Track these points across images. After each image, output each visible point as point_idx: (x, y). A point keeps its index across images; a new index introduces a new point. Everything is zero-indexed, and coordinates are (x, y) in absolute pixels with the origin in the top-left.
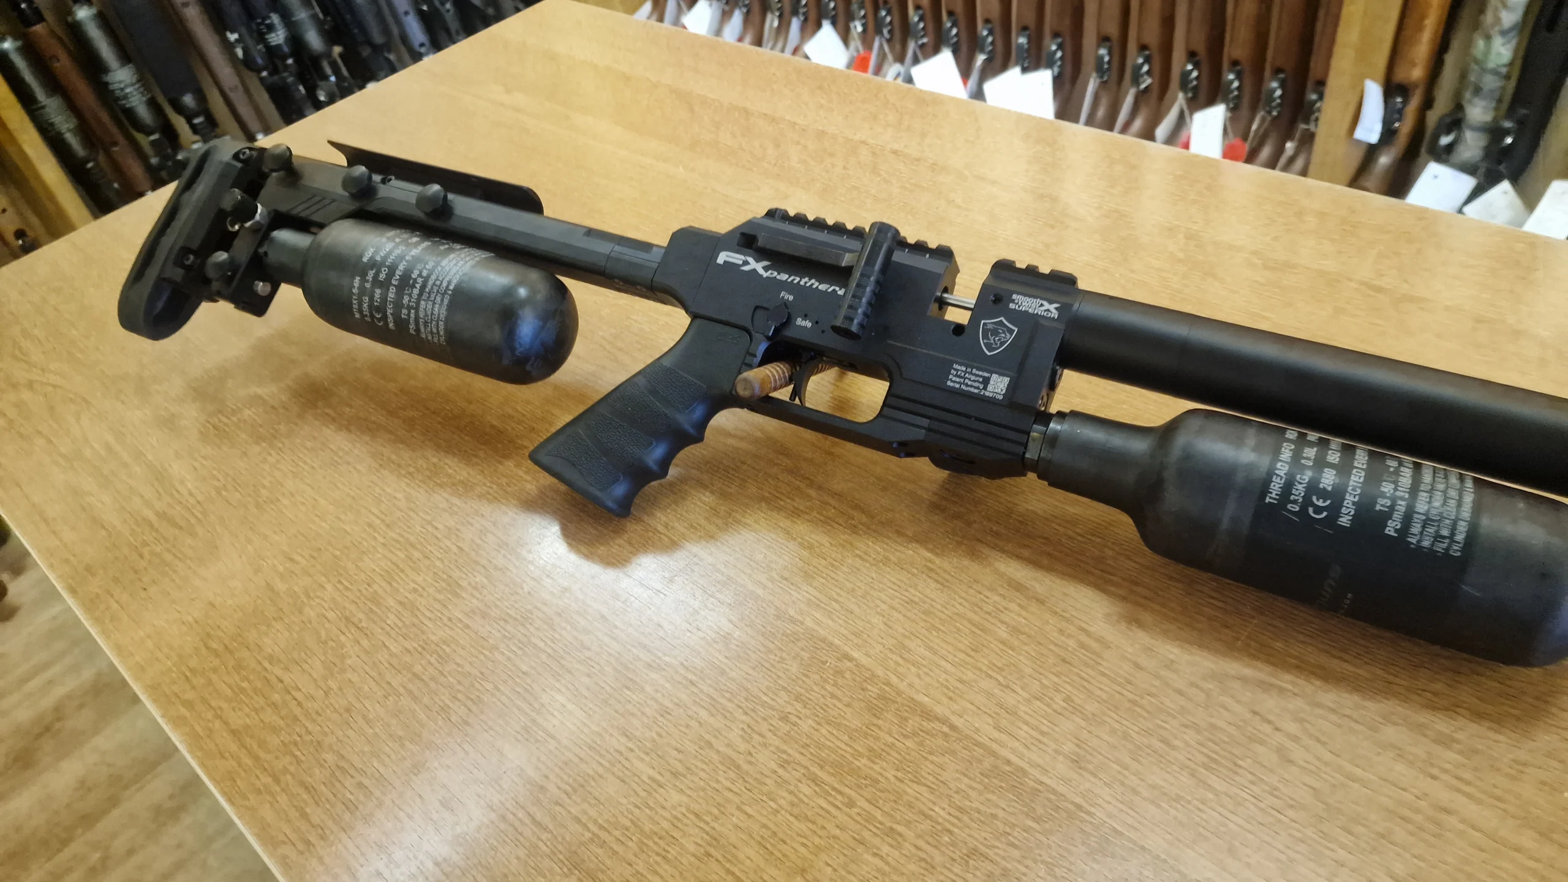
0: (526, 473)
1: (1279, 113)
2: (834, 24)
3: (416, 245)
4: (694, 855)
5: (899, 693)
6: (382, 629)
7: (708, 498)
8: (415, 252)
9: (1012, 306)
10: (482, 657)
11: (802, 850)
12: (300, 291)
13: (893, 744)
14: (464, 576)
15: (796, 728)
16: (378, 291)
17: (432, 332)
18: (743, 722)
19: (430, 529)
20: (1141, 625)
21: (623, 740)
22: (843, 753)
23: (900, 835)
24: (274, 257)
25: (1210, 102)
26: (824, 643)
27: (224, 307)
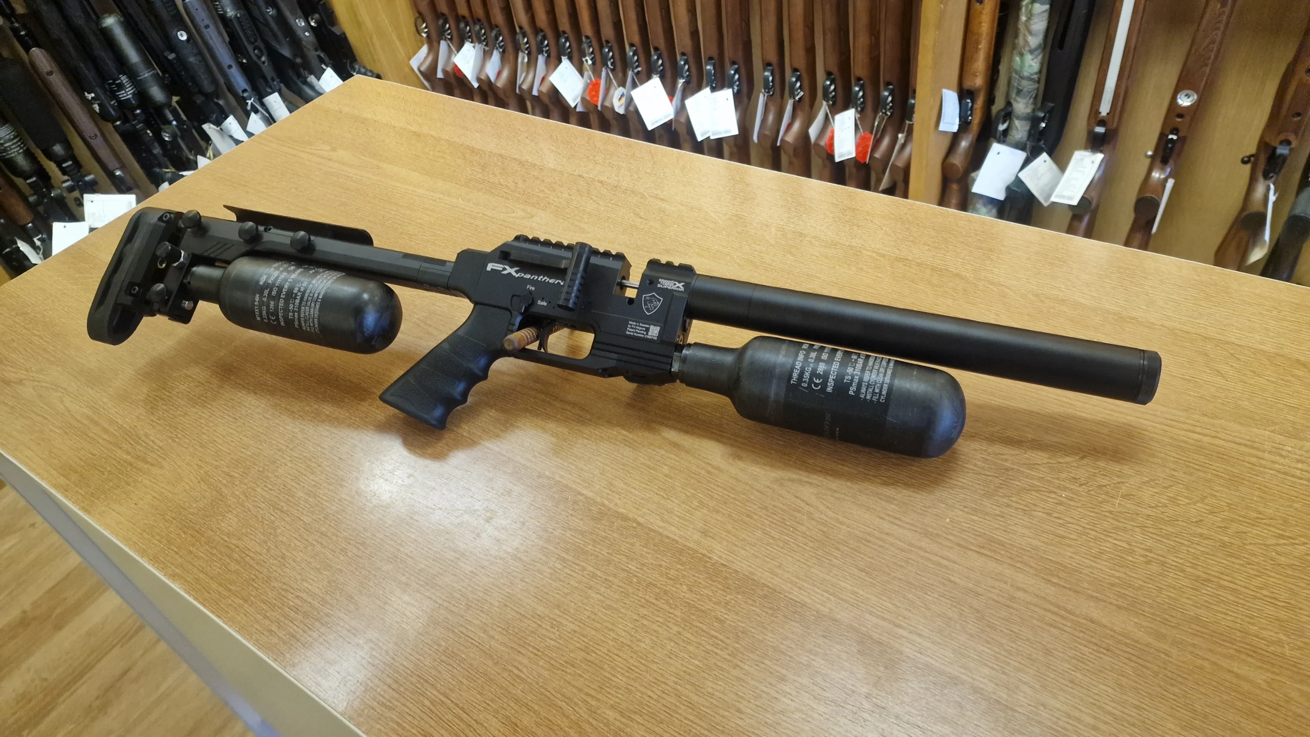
0: (376, 409)
1: (892, 114)
2: (570, 59)
3: (294, 271)
4: (498, 607)
5: (609, 509)
6: (297, 510)
7: (493, 413)
8: (294, 276)
9: (659, 286)
10: (363, 519)
11: (558, 596)
12: (218, 306)
13: (606, 537)
14: (345, 474)
15: (553, 535)
16: (272, 303)
17: (310, 326)
19: (319, 448)
20: (740, 458)
21: (452, 553)
22: (578, 544)
23: (610, 582)
24: (195, 284)
25: (845, 108)
27: (161, 320)
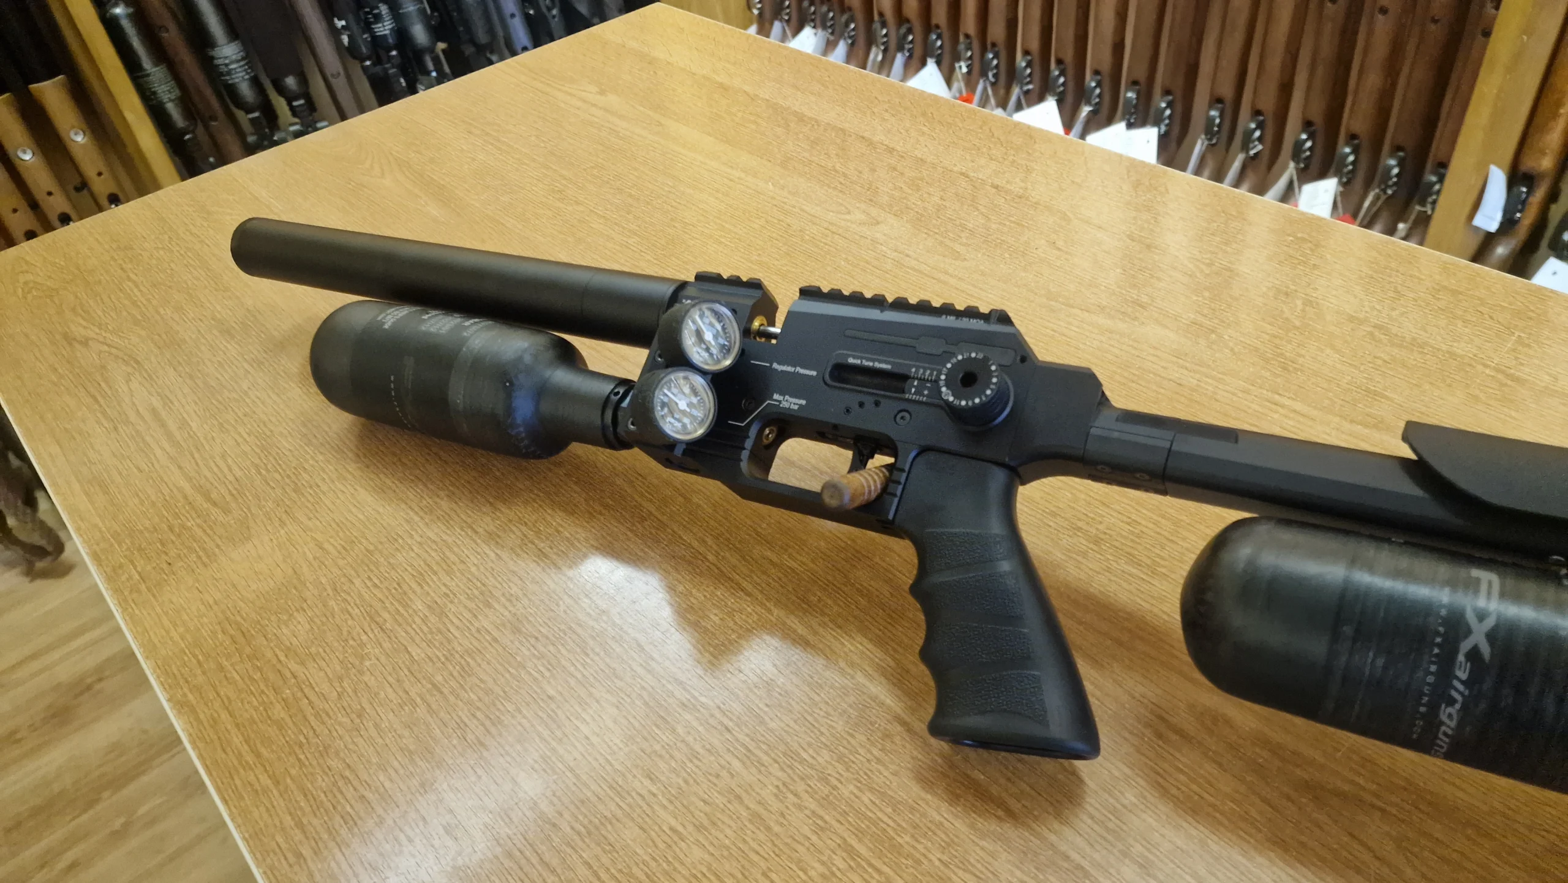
1: (1395, 192)
2: (938, 63)
6: (406, 632)
10: (507, 675)
14: (499, 586)
15: (835, 793)
18: (778, 779)
22: (884, 826)
25: (1322, 175)
26: (874, 701)
